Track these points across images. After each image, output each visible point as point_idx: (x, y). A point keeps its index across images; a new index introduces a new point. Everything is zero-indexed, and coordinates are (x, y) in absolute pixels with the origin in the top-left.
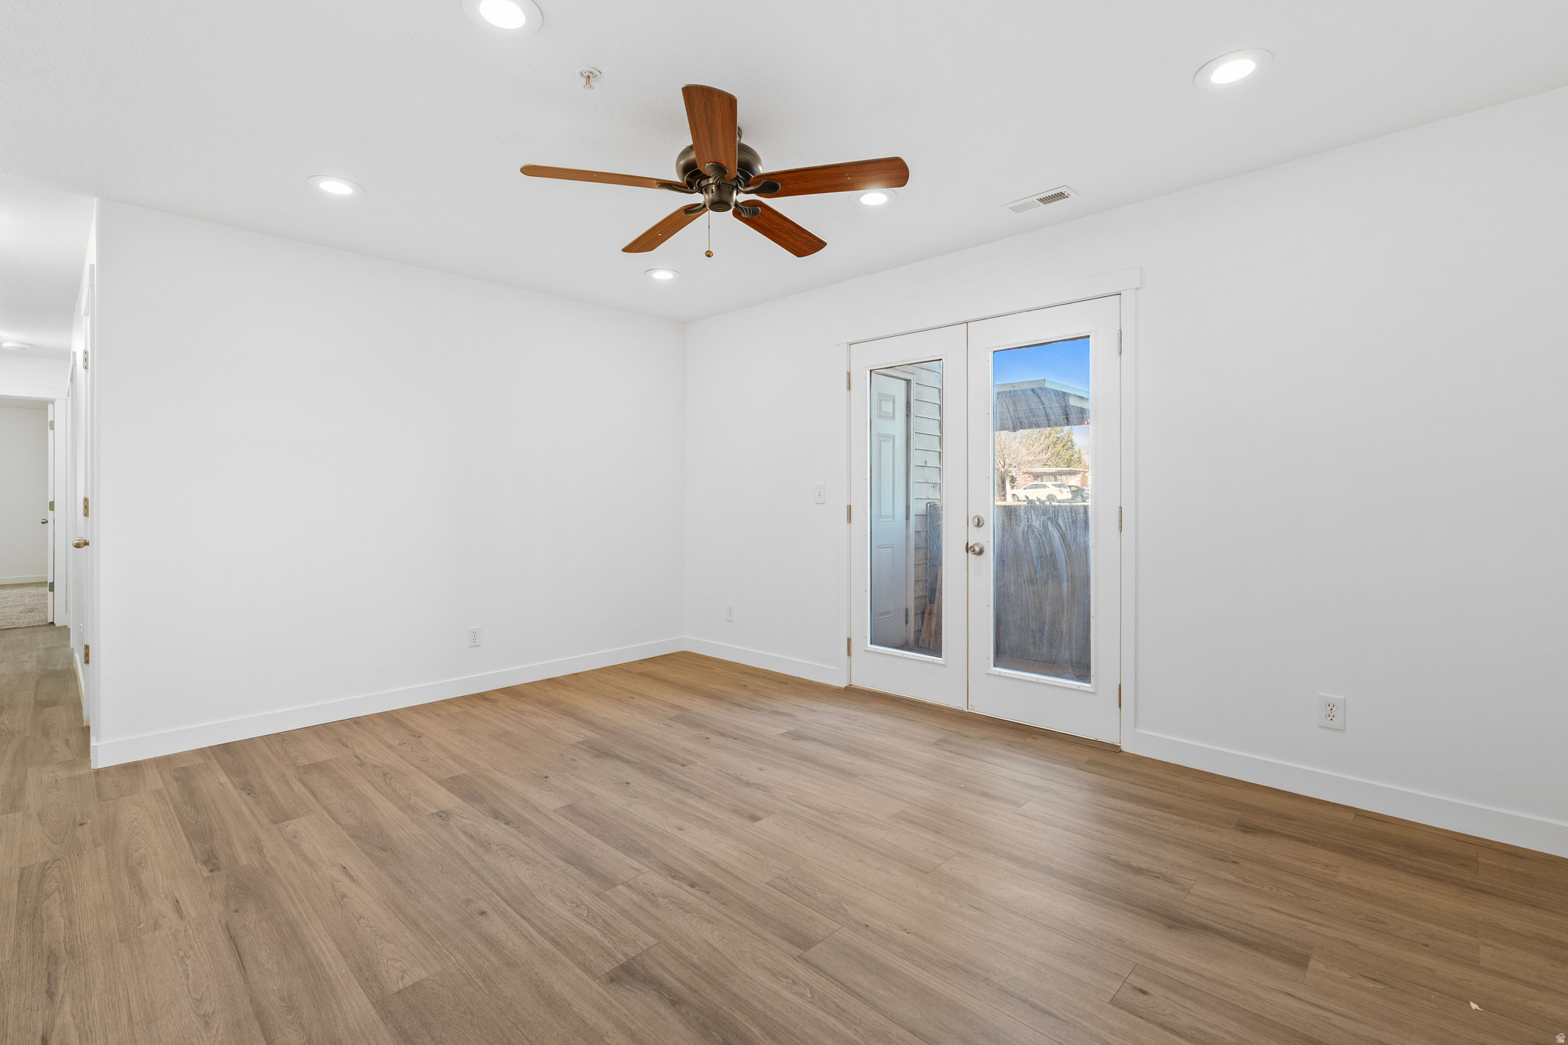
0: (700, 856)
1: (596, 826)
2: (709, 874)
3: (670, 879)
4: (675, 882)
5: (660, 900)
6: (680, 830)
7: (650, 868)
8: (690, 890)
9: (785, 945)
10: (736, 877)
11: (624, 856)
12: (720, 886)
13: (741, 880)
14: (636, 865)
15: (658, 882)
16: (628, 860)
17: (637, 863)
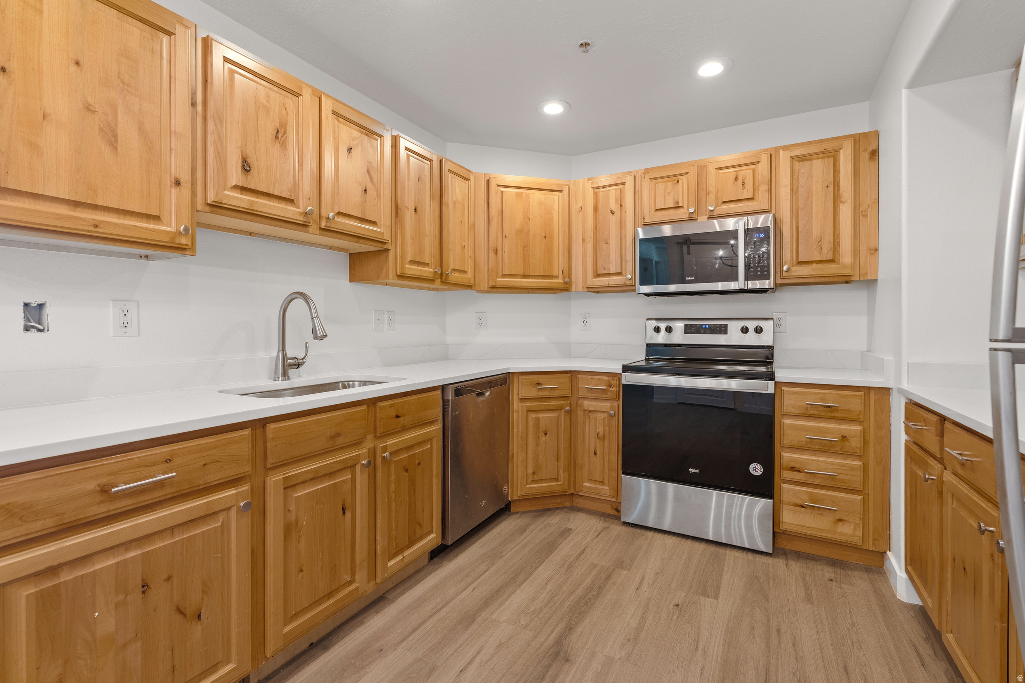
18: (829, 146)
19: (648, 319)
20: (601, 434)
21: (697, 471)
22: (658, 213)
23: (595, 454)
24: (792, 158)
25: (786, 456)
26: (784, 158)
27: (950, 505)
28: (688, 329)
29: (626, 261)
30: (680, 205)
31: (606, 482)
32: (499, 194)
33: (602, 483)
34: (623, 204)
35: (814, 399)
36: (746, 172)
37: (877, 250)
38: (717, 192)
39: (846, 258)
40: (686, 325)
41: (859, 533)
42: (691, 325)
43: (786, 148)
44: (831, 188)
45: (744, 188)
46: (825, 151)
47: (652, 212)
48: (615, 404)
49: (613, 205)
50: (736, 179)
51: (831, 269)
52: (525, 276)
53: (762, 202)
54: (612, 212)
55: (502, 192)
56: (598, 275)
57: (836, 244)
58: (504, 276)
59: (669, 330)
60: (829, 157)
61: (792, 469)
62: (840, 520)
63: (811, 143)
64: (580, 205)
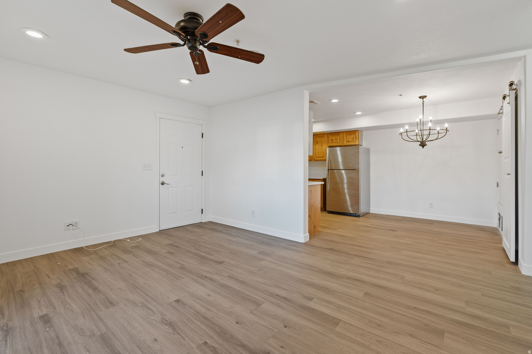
0: (203, 285)
1: (242, 295)
2: (201, 280)
3: (212, 278)
4: (211, 277)
5: (215, 273)
6: (209, 295)
7: (219, 281)
8: (206, 276)
9: (186, 267)
10: (193, 279)
11: (228, 284)
12: (198, 277)
13: (191, 279)
14: (223, 281)
15: (216, 277)
16: (226, 283)
17: (223, 282)
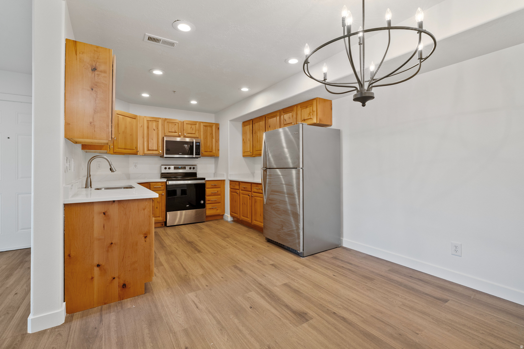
18: (211, 125)
19: (162, 165)
20: (159, 202)
21: (189, 206)
22: (169, 133)
23: (157, 208)
24: (204, 125)
25: (207, 198)
26: (202, 125)
27: (241, 195)
28: (175, 168)
29: (159, 146)
30: (176, 132)
31: (160, 216)
32: (117, 117)
33: (159, 217)
34: (158, 128)
35: (213, 183)
36: (193, 126)
37: (219, 150)
38: (186, 130)
39: (214, 151)
40: (174, 167)
41: (220, 212)
42: (176, 167)
43: (202, 122)
44: (211, 135)
45: (193, 130)
46: (210, 126)
47: (168, 132)
48: (163, 191)
49: (154, 127)
50: (191, 128)
51: (211, 153)
52: (125, 149)
53: (197, 135)
54: (154, 130)
55: (118, 116)
56: (149, 150)
57: (212, 148)
58: (119, 148)
59: (169, 168)
60: (211, 127)
61: (208, 201)
62: (217, 210)
63: (207, 123)
64: (141, 125)
